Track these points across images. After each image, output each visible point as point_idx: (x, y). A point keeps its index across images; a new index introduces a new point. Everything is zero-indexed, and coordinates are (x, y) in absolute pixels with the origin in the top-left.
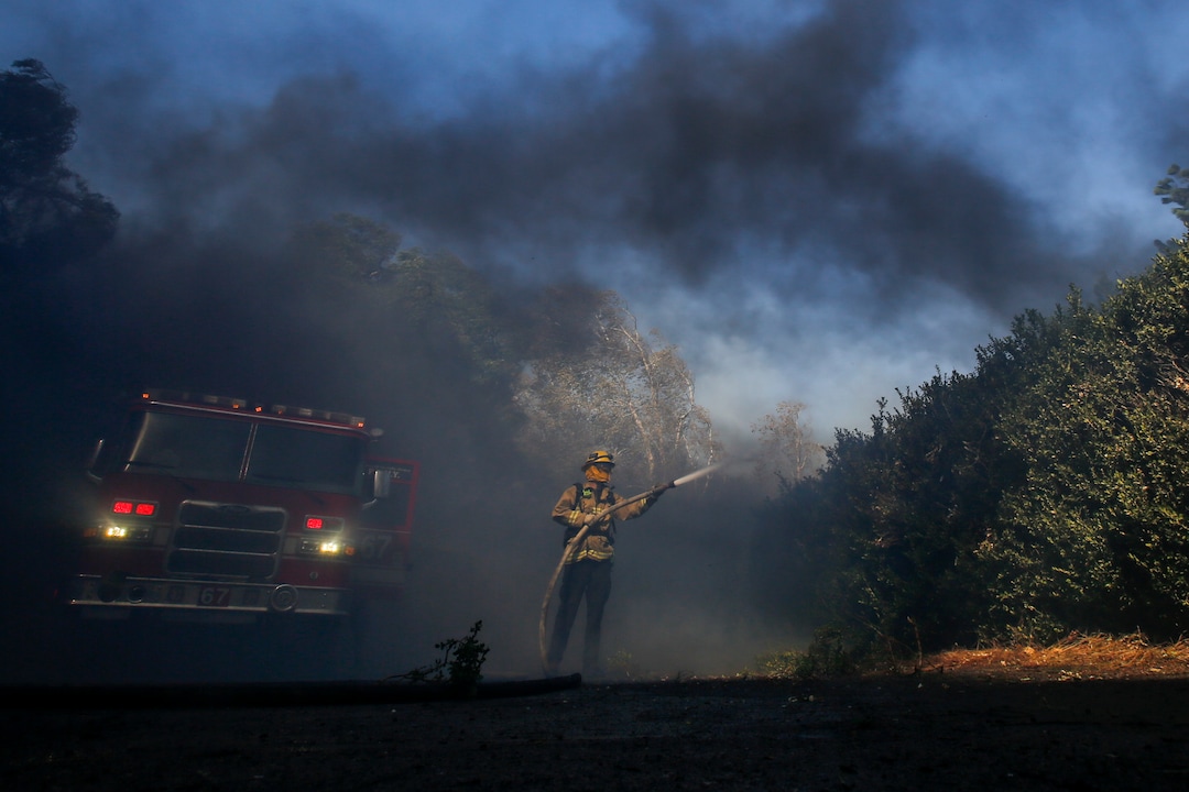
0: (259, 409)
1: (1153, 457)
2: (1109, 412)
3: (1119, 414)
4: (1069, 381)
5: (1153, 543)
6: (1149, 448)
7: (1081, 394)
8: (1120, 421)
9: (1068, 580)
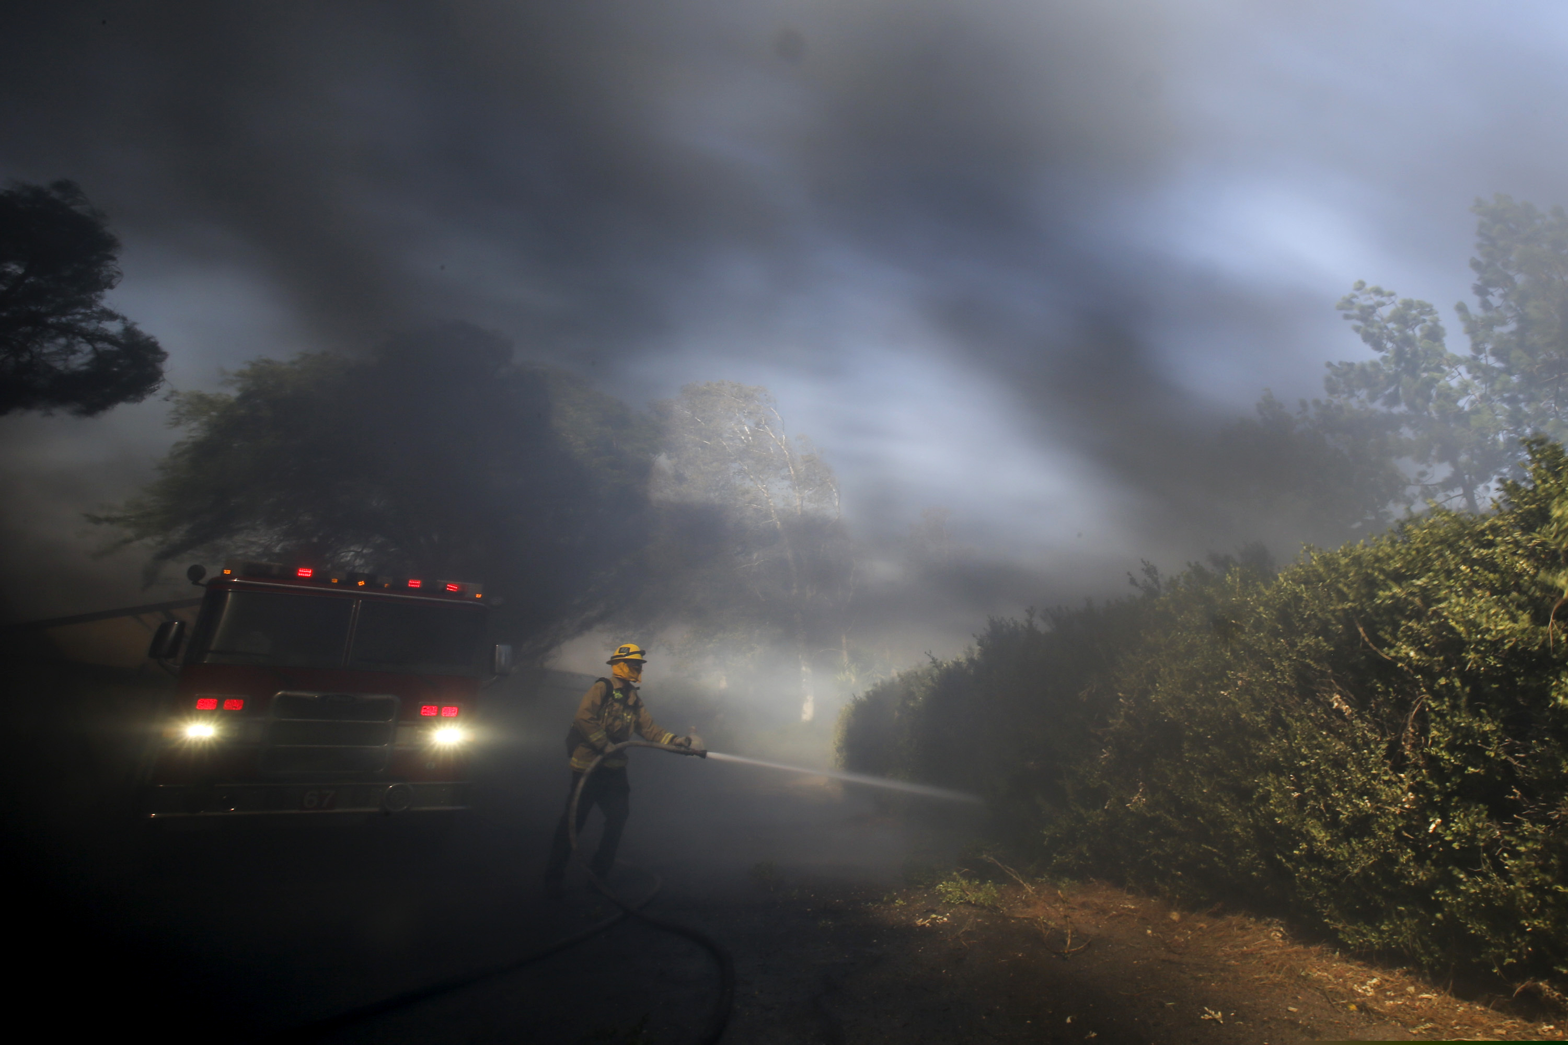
0: (361, 583)
1: (1307, 767)
2: (1266, 709)
3: (1276, 712)
4: (1228, 666)
5: (1301, 850)
6: (1304, 758)
7: (1239, 682)
8: (1277, 721)
9: (1216, 859)
